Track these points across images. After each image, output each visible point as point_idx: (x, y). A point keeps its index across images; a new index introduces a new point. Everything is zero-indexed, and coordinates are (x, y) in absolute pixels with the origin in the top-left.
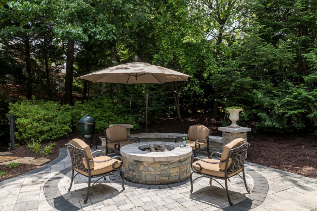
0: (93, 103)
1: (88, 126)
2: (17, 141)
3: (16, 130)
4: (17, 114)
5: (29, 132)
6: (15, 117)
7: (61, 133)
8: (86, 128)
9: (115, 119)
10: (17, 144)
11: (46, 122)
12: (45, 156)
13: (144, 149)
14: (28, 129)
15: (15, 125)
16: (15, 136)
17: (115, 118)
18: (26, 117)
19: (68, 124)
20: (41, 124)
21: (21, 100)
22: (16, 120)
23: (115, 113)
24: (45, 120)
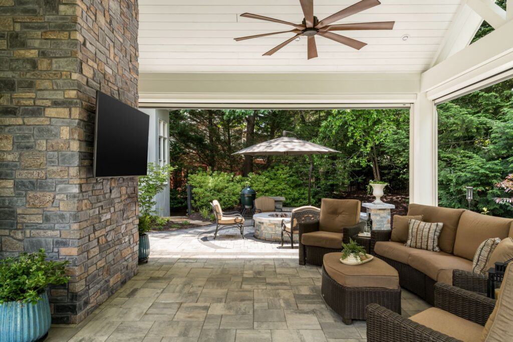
0: (268, 174)
1: (249, 197)
2: (193, 208)
3: (192, 198)
4: (194, 185)
5: (202, 200)
6: (192, 187)
7: (229, 204)
8: (247, 199)
9: (289, 193)
10: (193, 211)
11: (216, 192)
12: (211, 221)
13: (272, 216)
14: (201, 198)
15: (192, 194)
16: (191, 204)
17: (289, 191)
18: (201, 187)
19: (237, 196)
20: (211, 194)
21: (199, 171)
22: (192, 189)
23: (290, 186)
24: (215, 190)
